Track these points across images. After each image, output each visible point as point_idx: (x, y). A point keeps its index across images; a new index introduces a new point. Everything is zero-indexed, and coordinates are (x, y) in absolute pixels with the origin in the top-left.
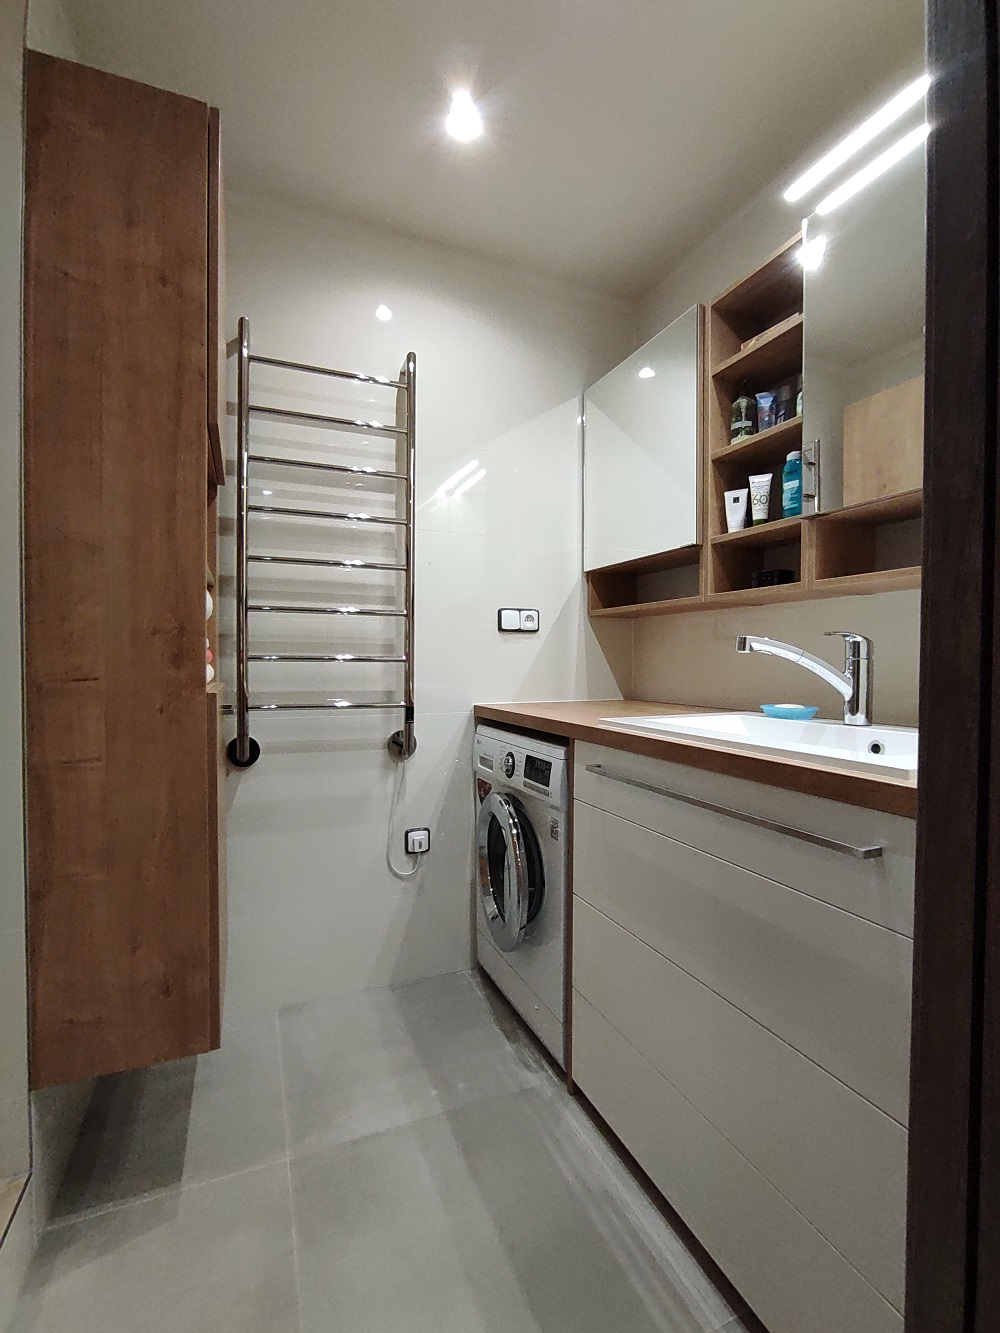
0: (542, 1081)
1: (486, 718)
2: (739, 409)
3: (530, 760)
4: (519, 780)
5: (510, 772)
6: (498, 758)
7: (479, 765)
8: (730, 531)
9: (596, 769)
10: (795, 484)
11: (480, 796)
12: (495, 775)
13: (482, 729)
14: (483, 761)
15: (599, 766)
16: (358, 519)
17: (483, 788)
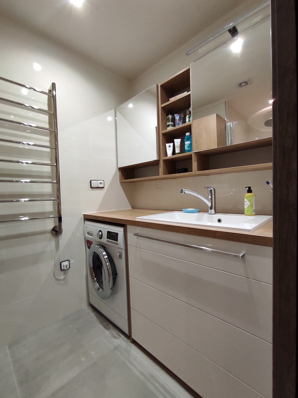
0: (122, 341)
1: (88, 218)
2: (169, 119)
3: (109, 233)
4: (105, 240)
5: (101, 237)
6: (95, 233)
7: (87, 235)
8: (168, 156)
9: (137, 235)
10: (189, 142)
11: (88, 246)
12: (94, 238)
13: (87, 222)
14: (89, 234)
15: (138, 234)
16: (28, 144)
17: (89, 243)
